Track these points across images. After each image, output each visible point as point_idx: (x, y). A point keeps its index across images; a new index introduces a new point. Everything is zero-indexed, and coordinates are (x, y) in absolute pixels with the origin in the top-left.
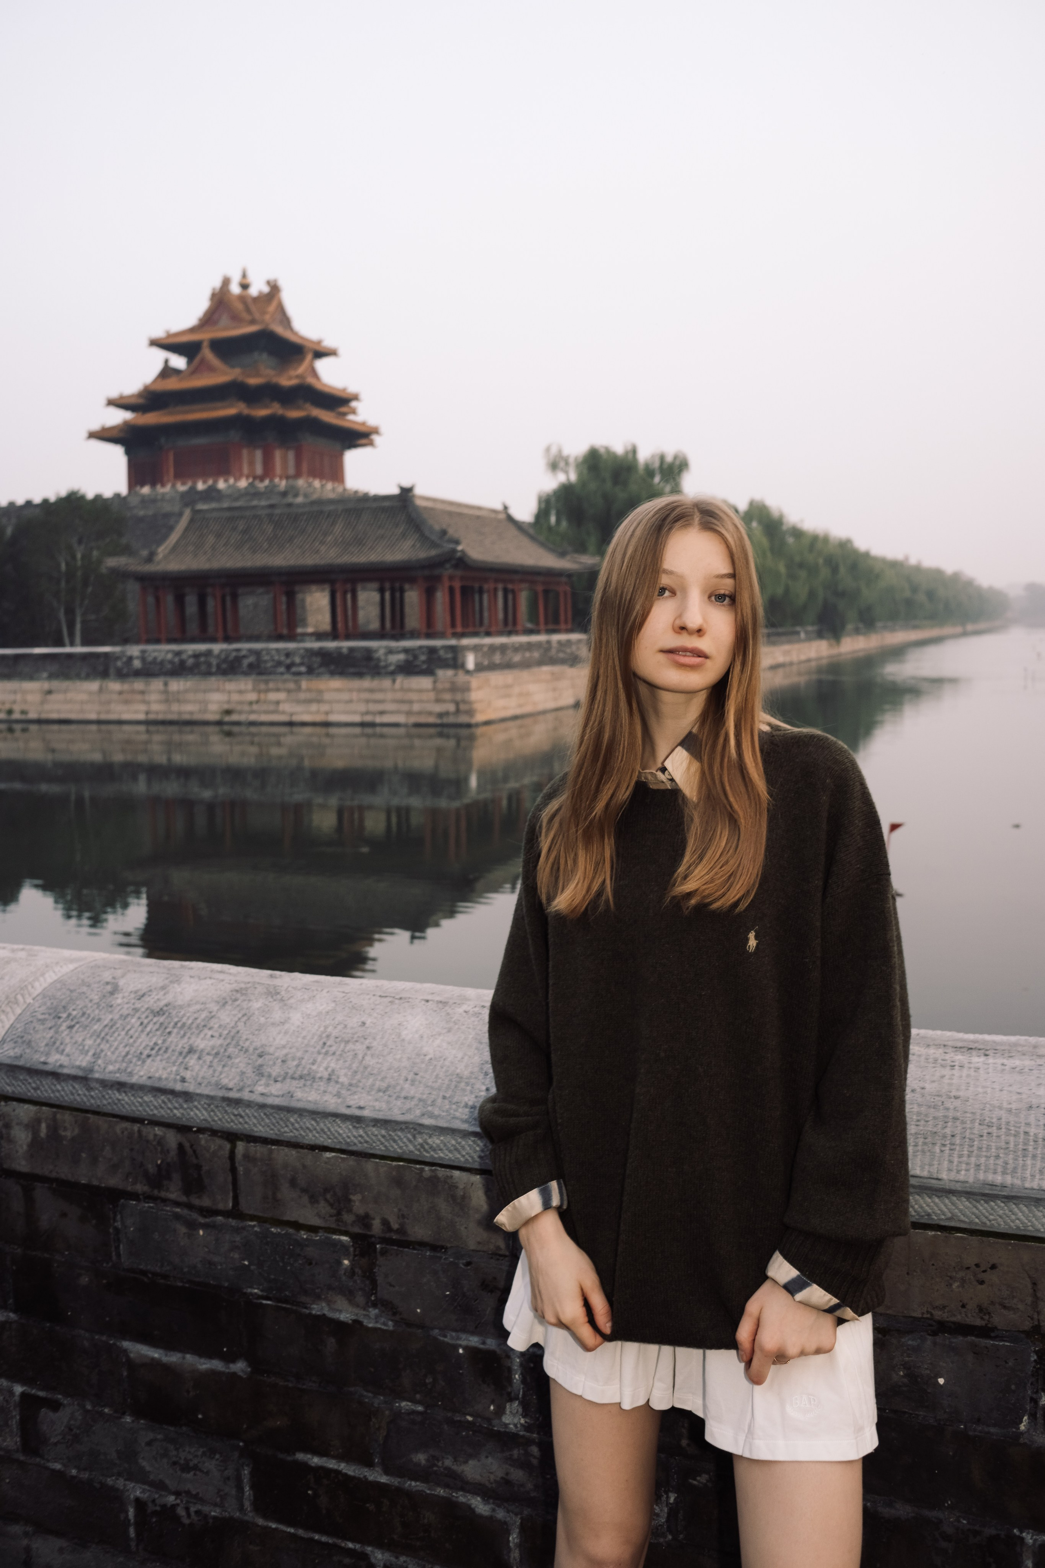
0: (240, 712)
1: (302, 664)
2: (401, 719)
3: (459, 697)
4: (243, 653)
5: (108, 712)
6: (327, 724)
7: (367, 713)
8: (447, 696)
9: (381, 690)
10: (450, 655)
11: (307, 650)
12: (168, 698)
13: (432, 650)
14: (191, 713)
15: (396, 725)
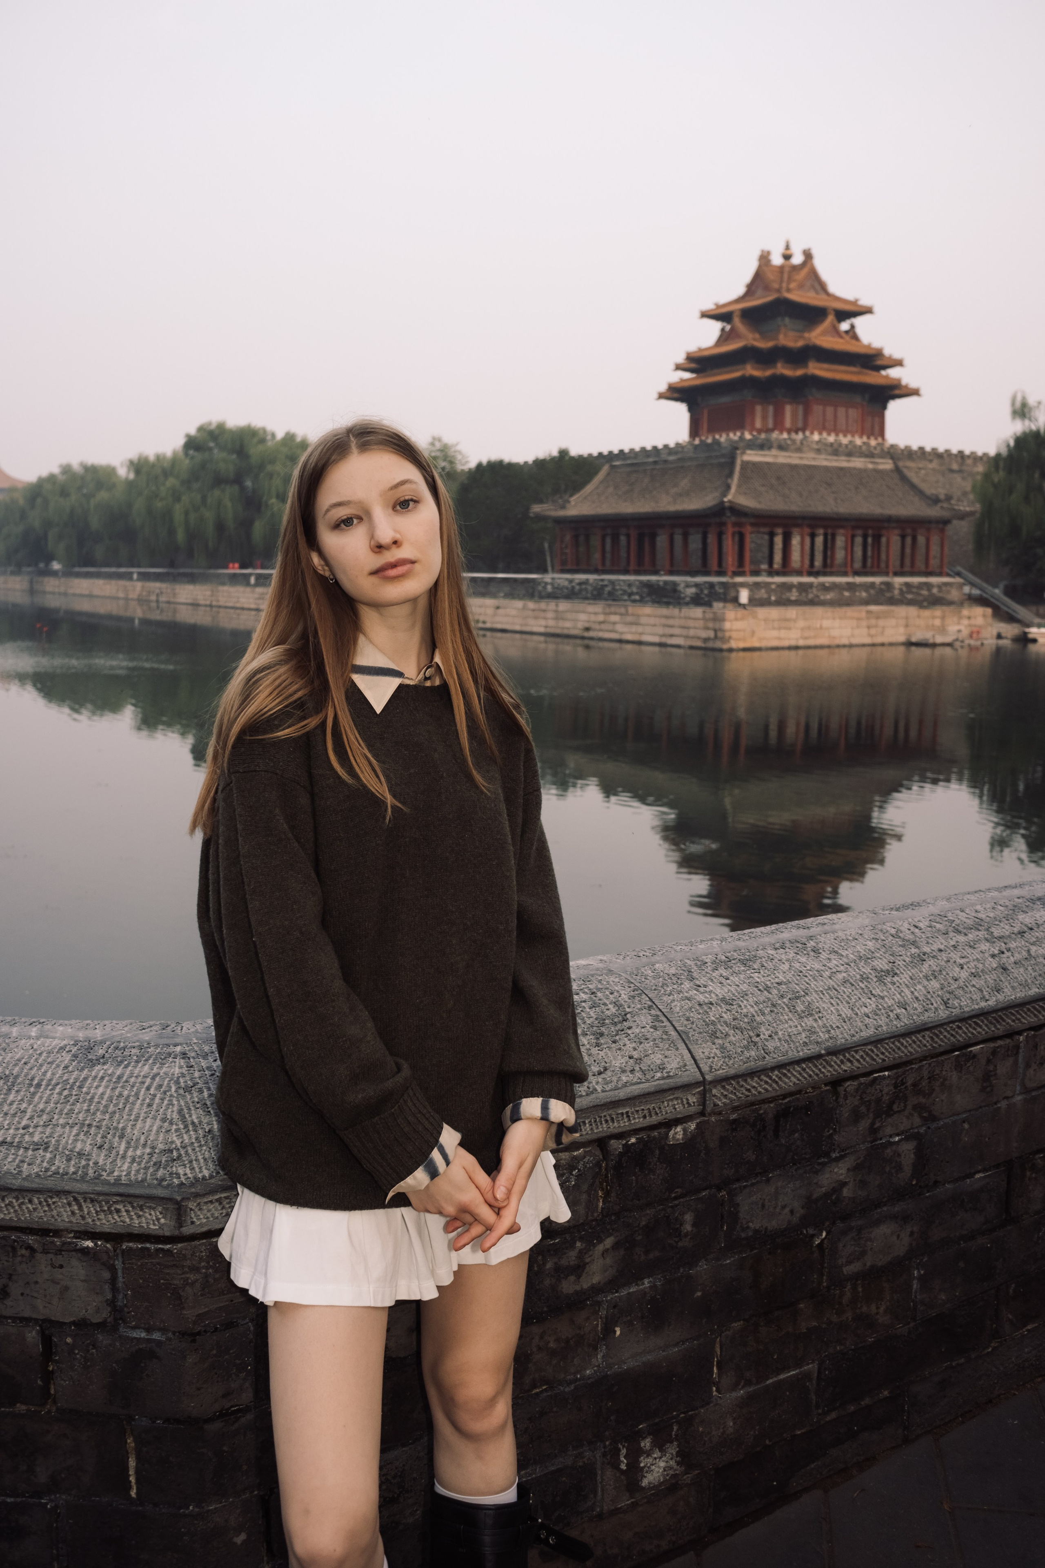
0: (594, 630)
1: (637, 593)
2: (680, 641)
3: (717, 626)
4: (606, 583)
5: (526, 625)
6: (640, 643)
7: (663, 635)
8: (711, 625)
9: (673, 617)
10: (721, 591)
11: (641, 582)
12: (559, 616)
13: (711, 585)
14: (568, 628)
15: (678, 646)
